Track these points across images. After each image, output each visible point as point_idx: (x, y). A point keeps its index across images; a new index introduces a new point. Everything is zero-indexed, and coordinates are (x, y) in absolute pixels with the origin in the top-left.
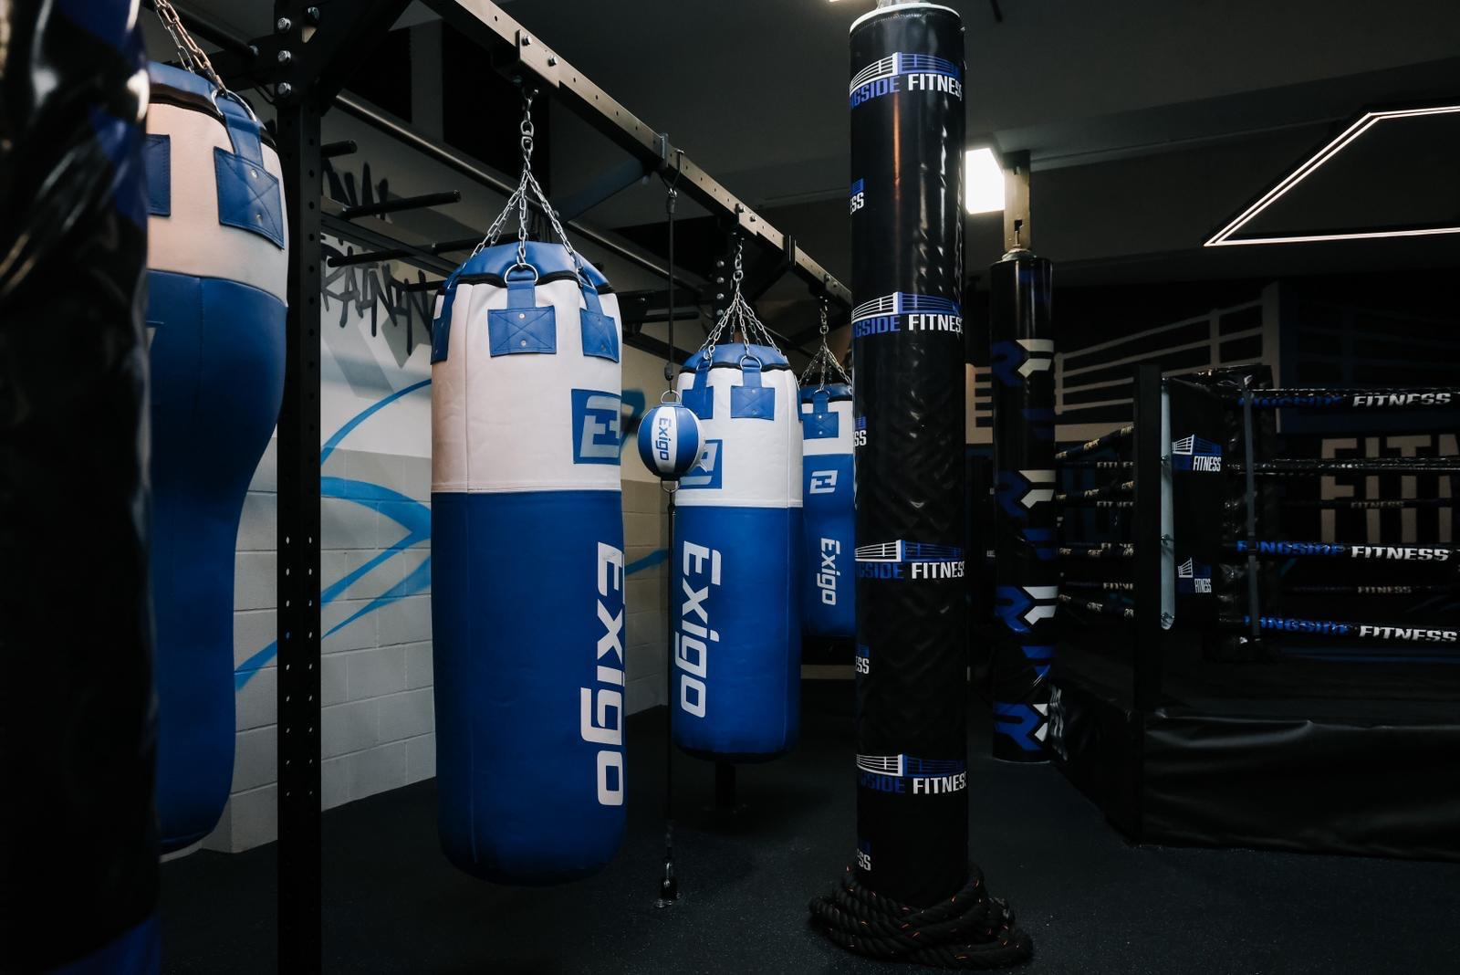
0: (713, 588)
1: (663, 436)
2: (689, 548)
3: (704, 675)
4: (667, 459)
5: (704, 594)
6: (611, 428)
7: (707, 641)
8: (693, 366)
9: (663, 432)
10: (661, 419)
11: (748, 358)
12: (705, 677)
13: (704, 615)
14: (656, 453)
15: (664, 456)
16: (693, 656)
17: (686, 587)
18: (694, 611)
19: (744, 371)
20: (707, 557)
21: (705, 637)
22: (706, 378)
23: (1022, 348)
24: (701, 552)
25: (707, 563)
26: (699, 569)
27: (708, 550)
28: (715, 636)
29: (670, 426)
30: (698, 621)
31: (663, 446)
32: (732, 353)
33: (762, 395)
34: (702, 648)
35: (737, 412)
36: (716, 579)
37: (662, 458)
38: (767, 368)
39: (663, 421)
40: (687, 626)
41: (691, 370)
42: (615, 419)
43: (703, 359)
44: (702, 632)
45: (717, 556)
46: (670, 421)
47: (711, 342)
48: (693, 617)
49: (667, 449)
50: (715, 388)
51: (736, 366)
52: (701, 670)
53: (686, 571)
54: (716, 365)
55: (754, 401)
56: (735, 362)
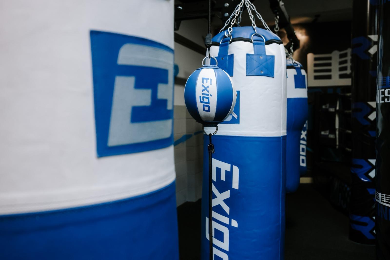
0: (233, 191)
1: (205, 92)
2: (216, 163)
3: (227, 249)
4: (209, 111)
5: (227, 194)
6: (161, 95)
7: (229, 226)
8: (218, 41)
9: (205, 89)
10: (203, 79)
11: (256, 35)
12: (228, 250)
13: (227, 209)
14: (200, 106)
15: (206, 108)
16: (220, 236)
17: (215, 190)
18: (219, 205)
19: (254, 44)
20: (229, 170)
21: (228, 223)
22: (227, 48)
23: (370, 40)
24: (225, 167)
25: (229, 175)
26: (223, 178)
27: (230, 165)
28: (235, 224)
29: (211, 84)
30: (223, 213)
31: (206, 100)
32: (245, 32)
33: (267, 60)
34: (226, 231)
35: (250, 72)
36: (236, 185)
37: (204, 110)
38: (269, 42)
39: (205, 81)
40: (215, 215)
41: (217, 44)
42: (166, 82)
43: (225, 37)
44: (226, 220)
45: (236, 170)
46: (211, 80)
47: (230, 25)
48: (219, 209)
49: (208, 103)
50: (234, 55)
51: (249, 40)
52: (225, 245)
53: (214, 178)
54: (234, 40)
55: (261, 65)
56: (248, 37)
